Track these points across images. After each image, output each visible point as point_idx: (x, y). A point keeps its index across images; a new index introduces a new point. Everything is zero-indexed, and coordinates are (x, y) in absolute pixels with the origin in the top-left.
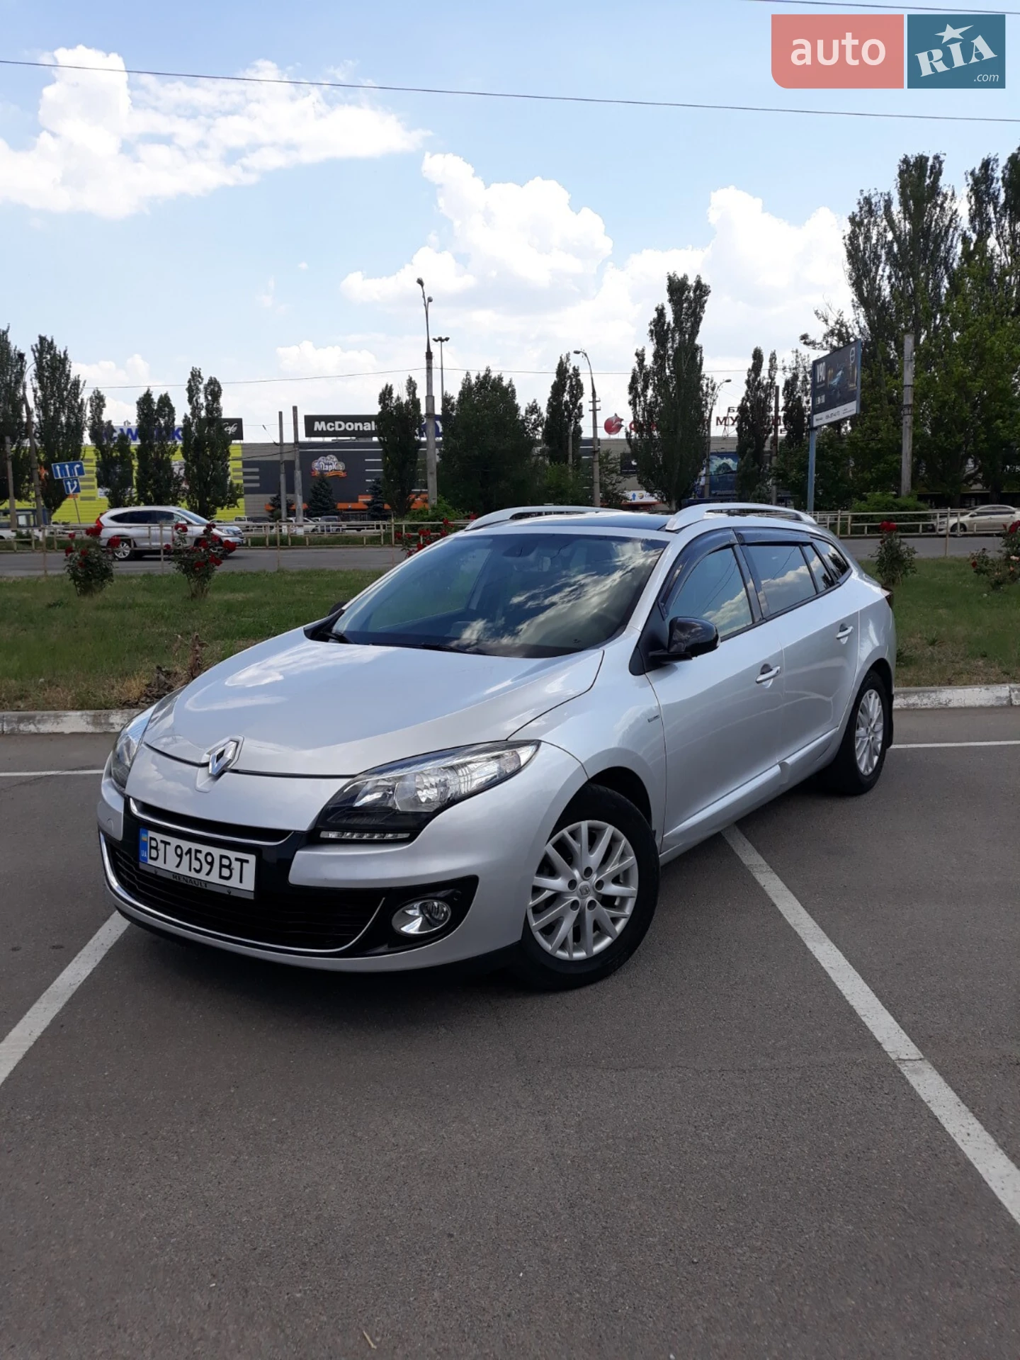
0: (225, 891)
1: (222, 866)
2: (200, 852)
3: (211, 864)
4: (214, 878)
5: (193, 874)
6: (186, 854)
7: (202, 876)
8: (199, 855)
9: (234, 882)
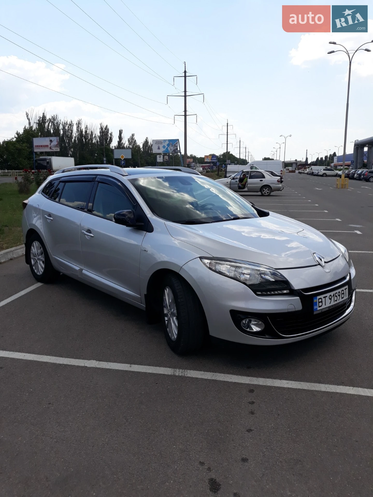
2: (336, 293)
3: (340, 296)
4: (341, 300)
5: (335, 303)
6: (333, 297)
7: (338, 301)
8: (336, 295)
9: (345, 298)
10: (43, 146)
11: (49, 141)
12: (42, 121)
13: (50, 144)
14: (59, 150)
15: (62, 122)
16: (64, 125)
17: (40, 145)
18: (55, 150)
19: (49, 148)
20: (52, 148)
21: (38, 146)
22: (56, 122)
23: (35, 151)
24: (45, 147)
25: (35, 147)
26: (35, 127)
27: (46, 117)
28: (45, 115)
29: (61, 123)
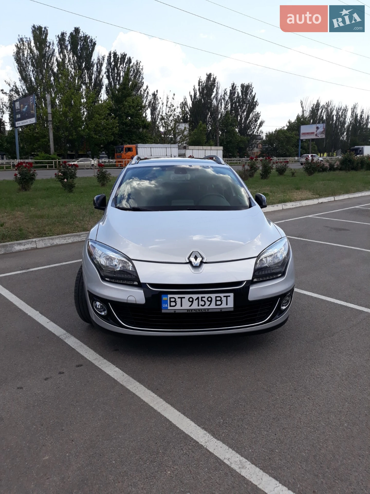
0: (219, 310)
1: (216, 301)
2: (204, 297)
3: (211, 301)
4: (213, 306)
5: (200, 307)
6: (196, 300)
7: (206, 307)
8: (203, 299)
9: (224, 306)
10: (309, 133)
11: (316, 128)
12: (315, 109)
13: (317, 131)
14: (324, 137)
15: (337, 108)
16: (338, 110)
17: (306, 132)
18: (320, 137)
19: (315, 135)
20: (317, 135)
21: (304, 133)
22: (329, 108)
23: (302, 138)
24: (311, 134)
25: (302, 134)
26: (307, 114)
27: (320, 104)
28: (319, 102)
29: (335, 109)
